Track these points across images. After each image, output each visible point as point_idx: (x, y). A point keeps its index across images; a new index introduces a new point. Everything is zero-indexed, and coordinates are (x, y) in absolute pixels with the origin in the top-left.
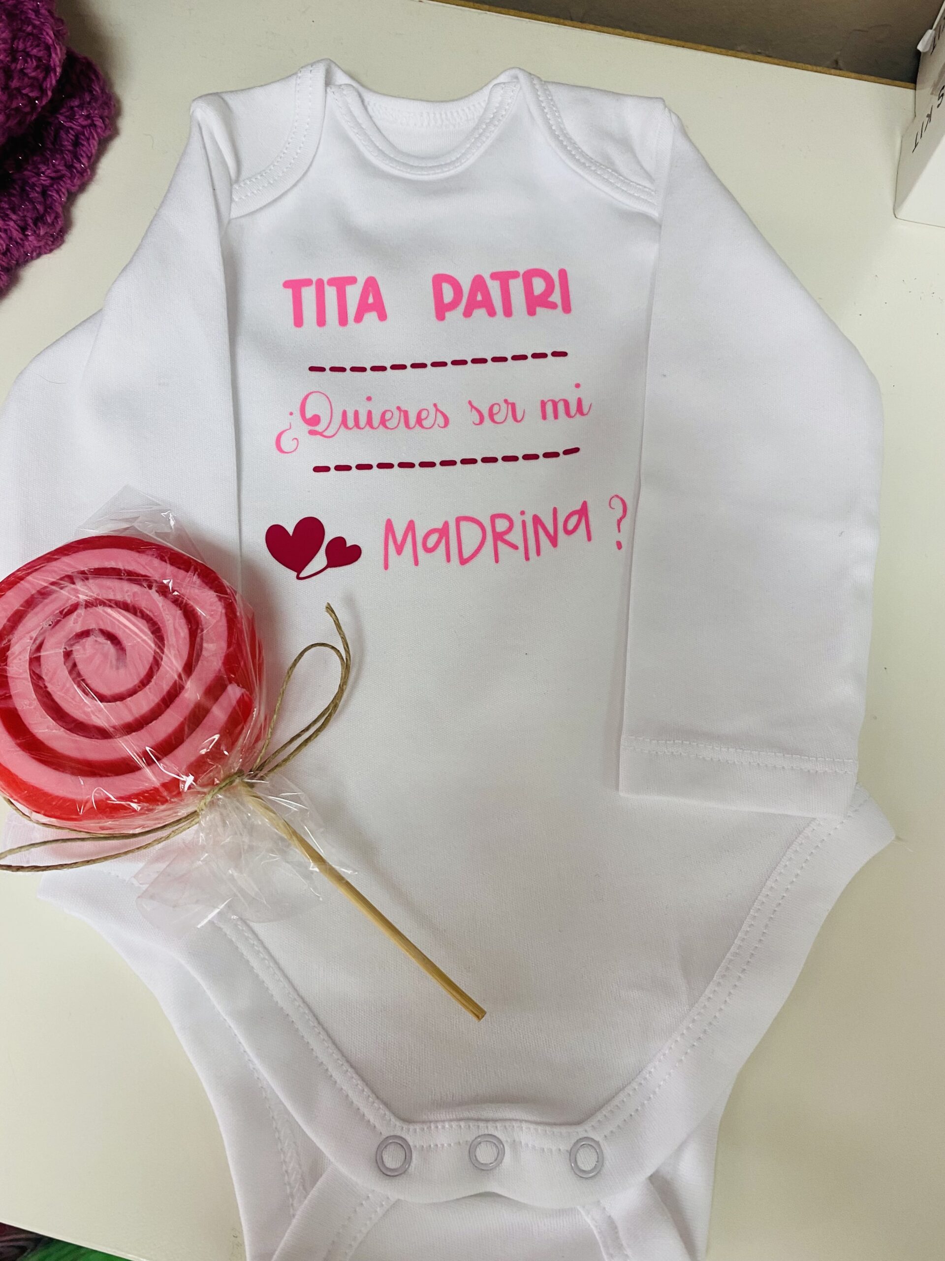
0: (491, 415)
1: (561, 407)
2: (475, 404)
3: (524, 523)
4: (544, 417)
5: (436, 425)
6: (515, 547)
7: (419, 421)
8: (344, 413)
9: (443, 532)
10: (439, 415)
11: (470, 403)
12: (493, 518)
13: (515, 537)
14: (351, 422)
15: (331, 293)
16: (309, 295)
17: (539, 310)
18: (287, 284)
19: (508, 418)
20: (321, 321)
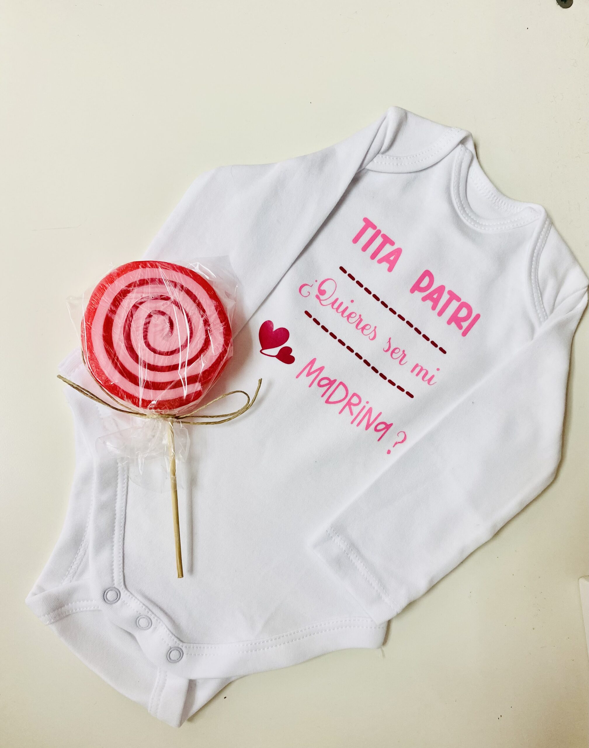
0: (393, 352)
1: (423, 373)
2: (391, 341)
3: (364, 407)
4: (412, 371)
5: (368, 336)
6: (352, 413)
7: (363, 329)
8: (337, 300)
9: (331, 383)
10: (373, 333)
11: (390, 339)
12: (354, 395)
13: (356, 410)
14: (336, 306)
15: (379, 240)
16: (370, 232)
17: (453, 324)
18: (366, 220)
19: (398, 359)
20: (364, 249)
